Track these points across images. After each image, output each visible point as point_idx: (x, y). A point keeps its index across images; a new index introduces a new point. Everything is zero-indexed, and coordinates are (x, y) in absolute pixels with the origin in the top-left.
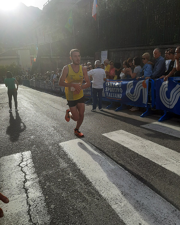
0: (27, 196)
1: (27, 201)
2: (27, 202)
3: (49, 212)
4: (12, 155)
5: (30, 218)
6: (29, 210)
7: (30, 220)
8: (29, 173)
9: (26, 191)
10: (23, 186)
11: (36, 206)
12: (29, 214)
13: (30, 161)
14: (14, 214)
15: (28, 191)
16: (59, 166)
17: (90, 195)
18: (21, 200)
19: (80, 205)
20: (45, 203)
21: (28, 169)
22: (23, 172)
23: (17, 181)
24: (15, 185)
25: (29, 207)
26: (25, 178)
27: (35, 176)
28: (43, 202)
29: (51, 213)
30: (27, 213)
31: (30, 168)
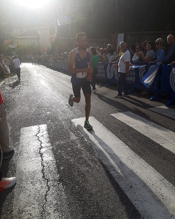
0: (42, 159)
2: (42, 164)
3: (59, 172)
4: (31, 127)
5: (44, 175)
6: (43, 170)
7: (44, 177)
8: (44, 142)
9: (41, 155)
10: (39, 152)
11: (49, 167)
12: (43, 172)
13: (45, 132)
14: (31, 171)
15: (43, 155)
16: (69, 138)
17: (93, 162)
18: (37, 162)
19: (84, 169)
21: (44, 139)
22: (40, 141)
23: (35, 148)
24: (32, 150)
25: (43, 167)
26: (41, 146)
27: (49, 144)
28: (54, 165)
29: (60, 173)
30: (41, 172)
31: (46, 138)
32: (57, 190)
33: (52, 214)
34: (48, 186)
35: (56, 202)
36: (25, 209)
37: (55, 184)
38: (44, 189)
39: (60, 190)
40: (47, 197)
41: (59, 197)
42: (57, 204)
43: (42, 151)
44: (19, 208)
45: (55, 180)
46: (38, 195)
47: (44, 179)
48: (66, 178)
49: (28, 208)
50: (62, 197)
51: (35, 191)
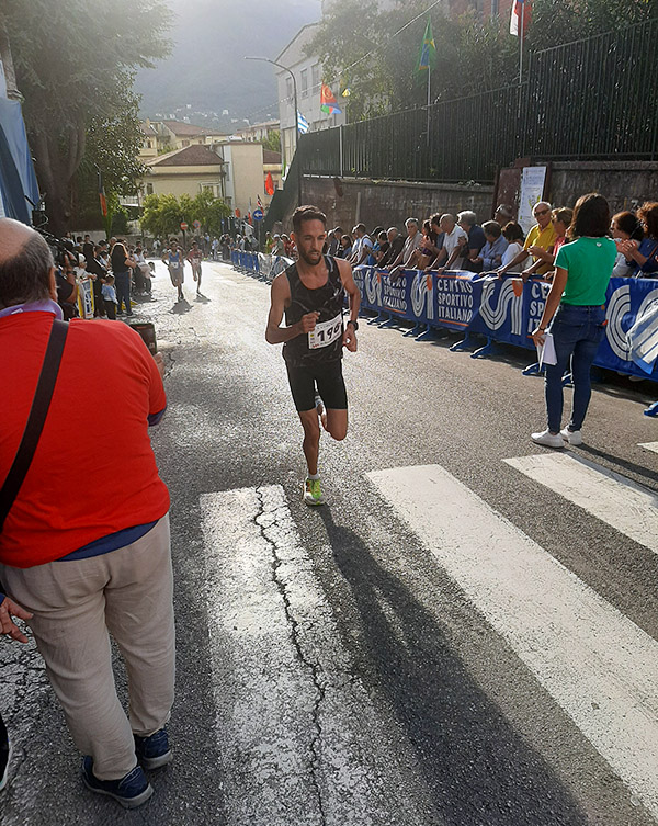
0: (286, 600)
1: (287, 613)
2: (288, 615)
3: (348, 645)
5: (299, 651)
6: (294, 635)
7: (300, 656)
8: (284, 545)
9: (282, 587)
10: (271, 575)
11: (312, 626)
12: (294, 642)
13: (283, 512)
14: (256, 637)
15: (287, 588)
18: (270, 607)
20: (335, 624)
21: (282, 533)
22: (269, 541)
23: (255, 561)
24: (248, 570)
25: (294, 626)
26: (275, 556)
27: (301, 553)
28: (329, 620)
29: (352, 648)
30: (290, 640)
31: (287, 531)
33: (344, 770)
34: (318, 686)
35: (351, 735)
36: (255, 749)
37: (341, 683)
38: (309, 695)
39: (360, 701)
40: (321, 718)
41: (357, 721)
42: (354, 741)
43: (281, 575)
44: (236, 747)
45: (338, 669)
46: (290, 712)
47: (303, 664)
49: (263, 748)
51: (278, 698)
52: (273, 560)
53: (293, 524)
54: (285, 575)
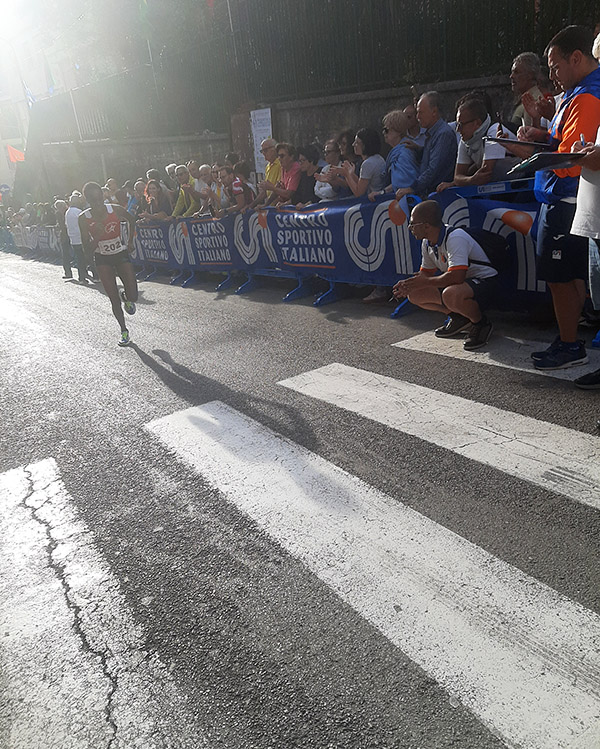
0: (65, 585)
1: (67, 599)
2: (69, 601)
3: (139, 616)
5: (84, 640)
6: (77, 624)
7: (86, 646)
8: (59, 523)
9: (60, 572)
10: (46, 561)
11: (97, 606)
12: (78, 631)
13: (57, 487)
15: (66, 571)
16: (150, 489)
17: (255, 555)
18: (48, 598)
19: (225, 585)
20: (123, 596)
21: (57, 510)
22: (41, 522)
23: (27, 550)
24: (19, 561)
25: (76, 613)
26: (50, 538)
27: (80, 527)
28: (116, 594)
29: (144, 619)
30: (73, 630)
31: (62, 506)
32: (146, 682)
34: (108, 675)
35: (152, 724)
37: (135, 662)
38: (99, 690)
40: (115, 713)
41: (158, 706)
42: (156, 730)
43: (58, 558)
45: (130, 648)
46: (79, 716)
47: (90, 654)
48: (168, 631)
50: (170, 701)
51: (63, 705)
52: (47, 542)
53: (69, 497)
54: (63, 556)
